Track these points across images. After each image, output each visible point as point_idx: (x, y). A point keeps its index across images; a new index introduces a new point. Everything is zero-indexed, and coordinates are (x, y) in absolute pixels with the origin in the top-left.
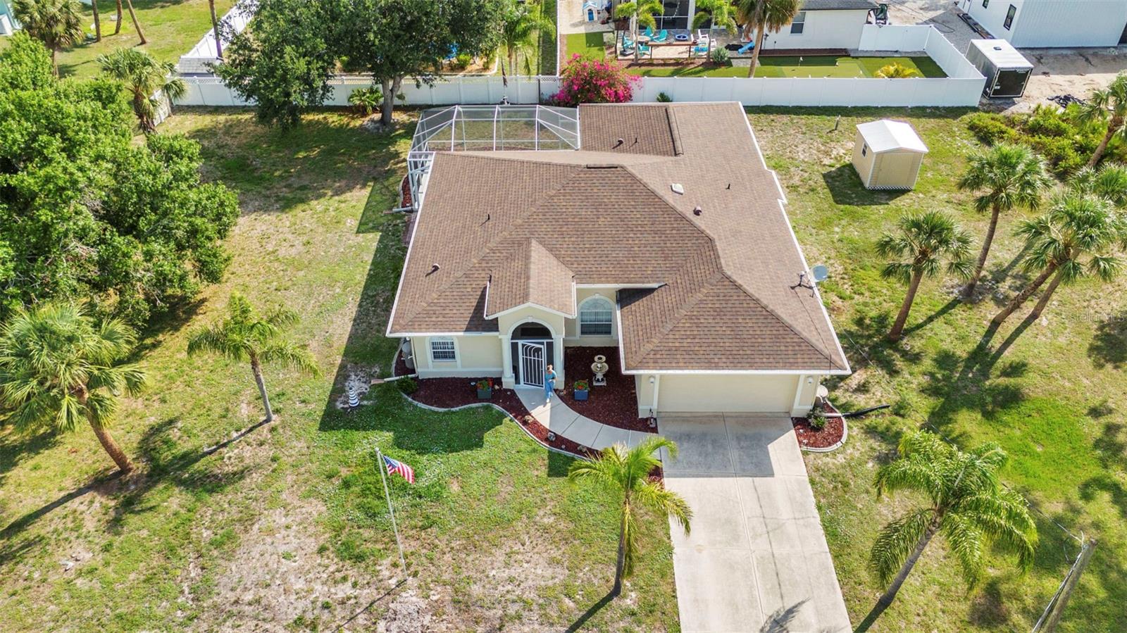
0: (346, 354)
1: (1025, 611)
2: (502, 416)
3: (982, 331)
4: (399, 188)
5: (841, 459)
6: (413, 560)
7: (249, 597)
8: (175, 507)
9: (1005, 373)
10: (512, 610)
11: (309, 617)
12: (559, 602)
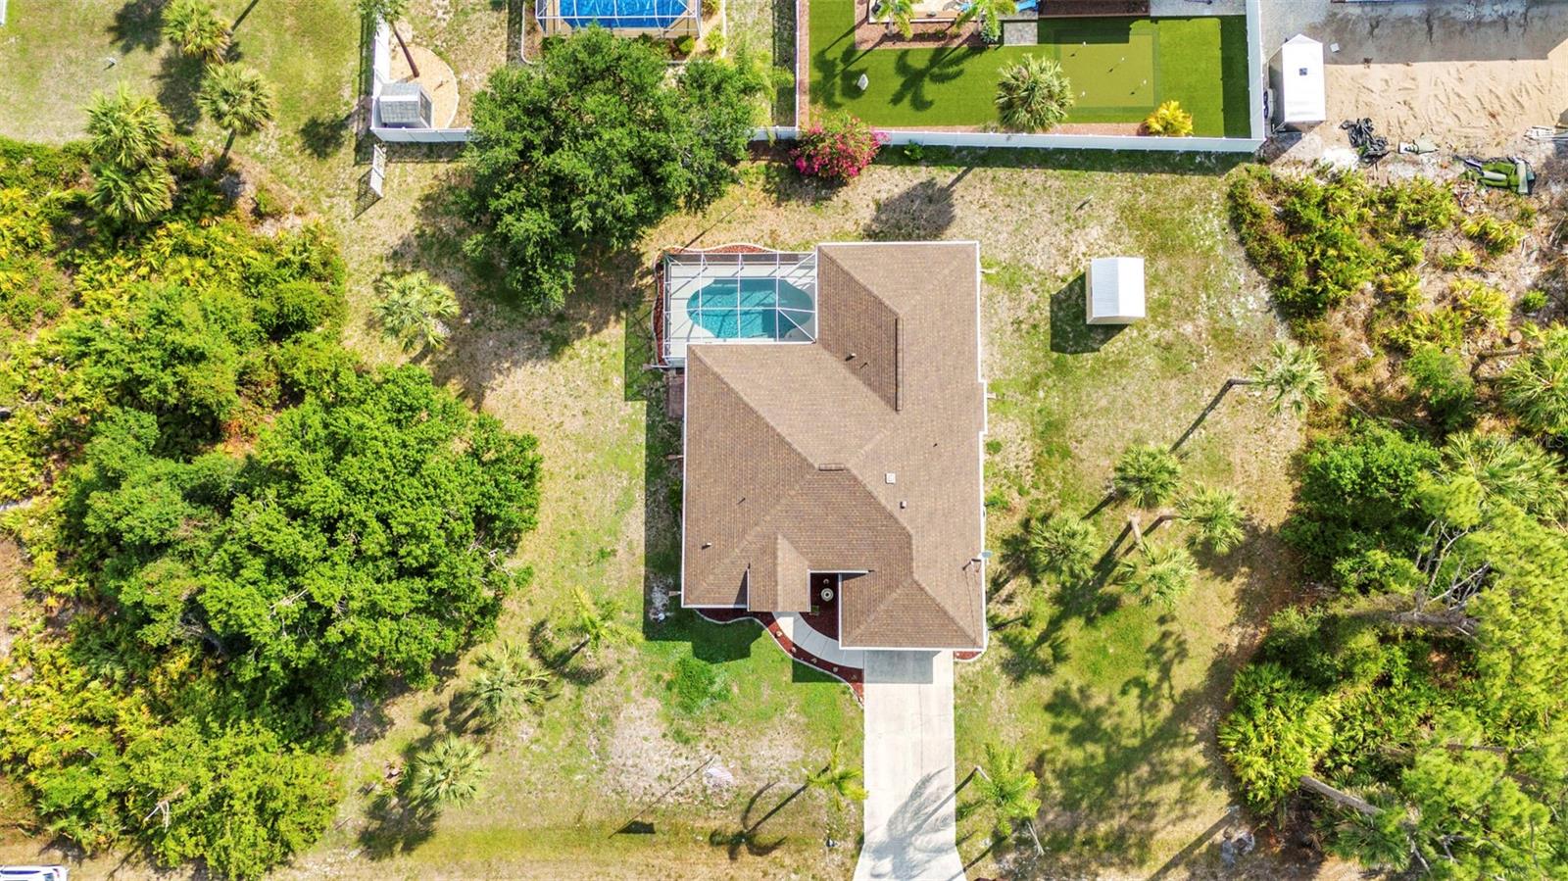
0: (646, 565)
1: (1054, 771)
2: (762, 629)
3: (1117, 535)
4: (650, 325)
5: (978, 667)
6: (717, 743)
7: (630, 762)
8: (568, 695)
9: (1115, 582)
10: (774, 774)
11: (666, 775)
12: (799, 770)
